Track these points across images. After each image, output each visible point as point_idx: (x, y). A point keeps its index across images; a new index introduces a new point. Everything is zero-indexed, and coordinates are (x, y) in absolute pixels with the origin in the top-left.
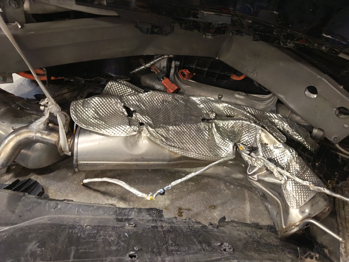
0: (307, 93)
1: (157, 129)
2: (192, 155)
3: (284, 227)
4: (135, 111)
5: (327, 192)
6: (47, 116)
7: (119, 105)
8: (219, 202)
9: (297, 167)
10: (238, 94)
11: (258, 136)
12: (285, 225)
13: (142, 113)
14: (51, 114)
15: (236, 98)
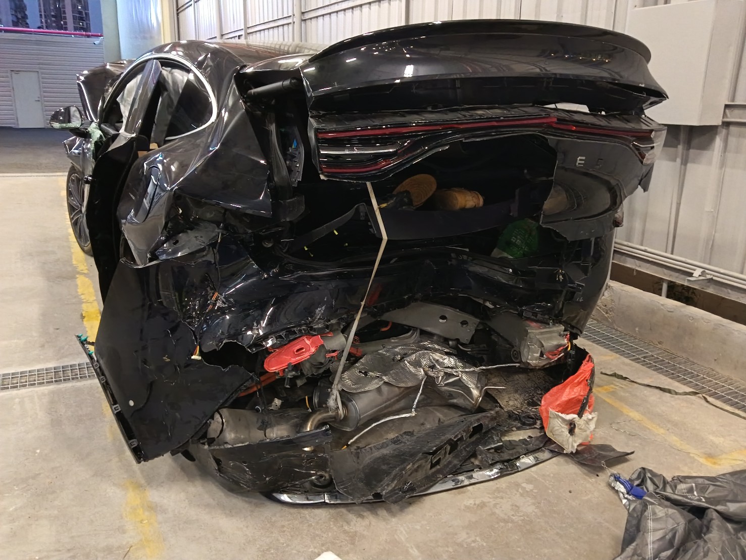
0: (441, 321)
2: (410, 385)
3: (474, 402)
4: (366, 372)
5: (484, 368)
7: (357, 372)
9: (461, 364)
11: (431, 358)
12: (473, 400)
13: (370, 371)
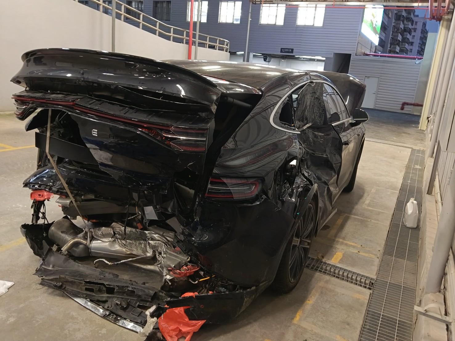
1: (122, 241)
2: (134, 253)
4: (117, 234)
6: (84, 232)
7: (111, 231)
8: (151, 282)
10: (171, 233)
13: (119, 234)
14: (86, 231)
15: (170, 234)
